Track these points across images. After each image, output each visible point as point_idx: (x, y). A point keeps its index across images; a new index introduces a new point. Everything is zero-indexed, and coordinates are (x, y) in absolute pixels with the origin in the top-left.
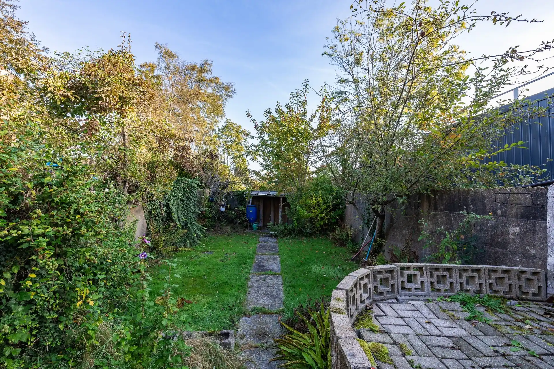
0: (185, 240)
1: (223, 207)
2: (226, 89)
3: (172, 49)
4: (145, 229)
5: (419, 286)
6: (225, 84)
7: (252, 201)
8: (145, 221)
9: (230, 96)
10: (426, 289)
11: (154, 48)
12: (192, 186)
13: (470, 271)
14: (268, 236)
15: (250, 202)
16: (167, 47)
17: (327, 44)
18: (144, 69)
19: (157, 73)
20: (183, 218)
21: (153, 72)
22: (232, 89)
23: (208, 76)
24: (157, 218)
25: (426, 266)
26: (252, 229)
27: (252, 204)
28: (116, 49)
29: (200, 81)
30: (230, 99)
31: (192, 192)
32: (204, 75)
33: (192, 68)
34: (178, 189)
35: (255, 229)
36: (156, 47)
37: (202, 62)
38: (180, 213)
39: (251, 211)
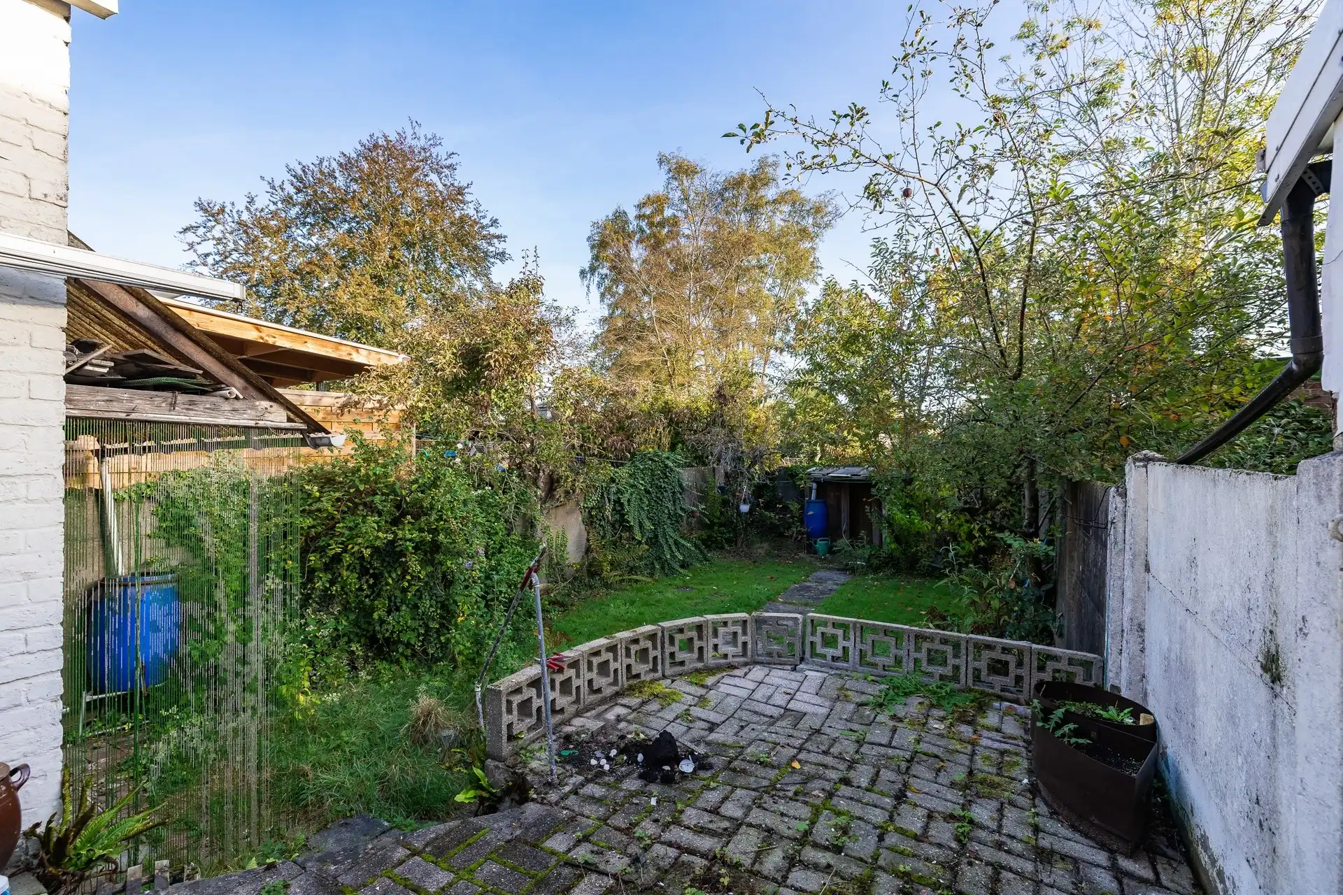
0: (653, 563)
1: (745, 502)
2: (818, 210)
3: (691, 156)
4: (585, 541)
5: (839, 653)
6: (814, 199)
7: (817, 490)
8: (583, 527)
9: (827, 226)
10: (851, 659)
11: (657, 166)
12: (666, 466)
13: (937, 641)
14: (838, 570)
15: (814, 492)
16: (683, 155)
17: (1004, 74)
18: (648, 211)
19: (668, 213)
20: (648, 525)
21: (662, 213)
22: (830, 209)
23: (771, 193)
24: (602, 523)
25: (855, 623)
26: (815, 552)
27: (818, 496)
28: (518, 277)
29: (753, 209)
30: (828, 233)
31: (667, 477)
32: (762, 192)
33: (737, 183)
34: (642, 471)
35: (821, 553)
36: (661, 162)
37: (757, 164)
38: (644, 515)
39: (811, 513)
